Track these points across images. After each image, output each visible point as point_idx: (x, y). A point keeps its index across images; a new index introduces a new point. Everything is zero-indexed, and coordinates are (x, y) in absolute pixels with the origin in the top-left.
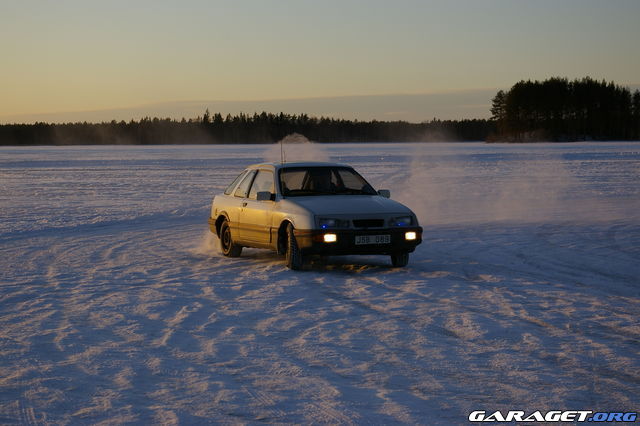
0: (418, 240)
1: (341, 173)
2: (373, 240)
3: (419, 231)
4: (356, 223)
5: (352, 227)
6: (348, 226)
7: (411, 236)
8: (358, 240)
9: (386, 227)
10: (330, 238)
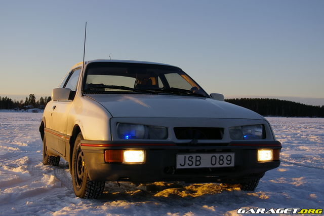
0: (275, 163)
1: (169, 77)
2: (206, 161)
3: (276, 147)
4: (179, 132)
5: (172, 138)
6: (166, 137)
7: (264, 155)
8: (182, 161)
9: (227, 139)
10: (134, 157)
